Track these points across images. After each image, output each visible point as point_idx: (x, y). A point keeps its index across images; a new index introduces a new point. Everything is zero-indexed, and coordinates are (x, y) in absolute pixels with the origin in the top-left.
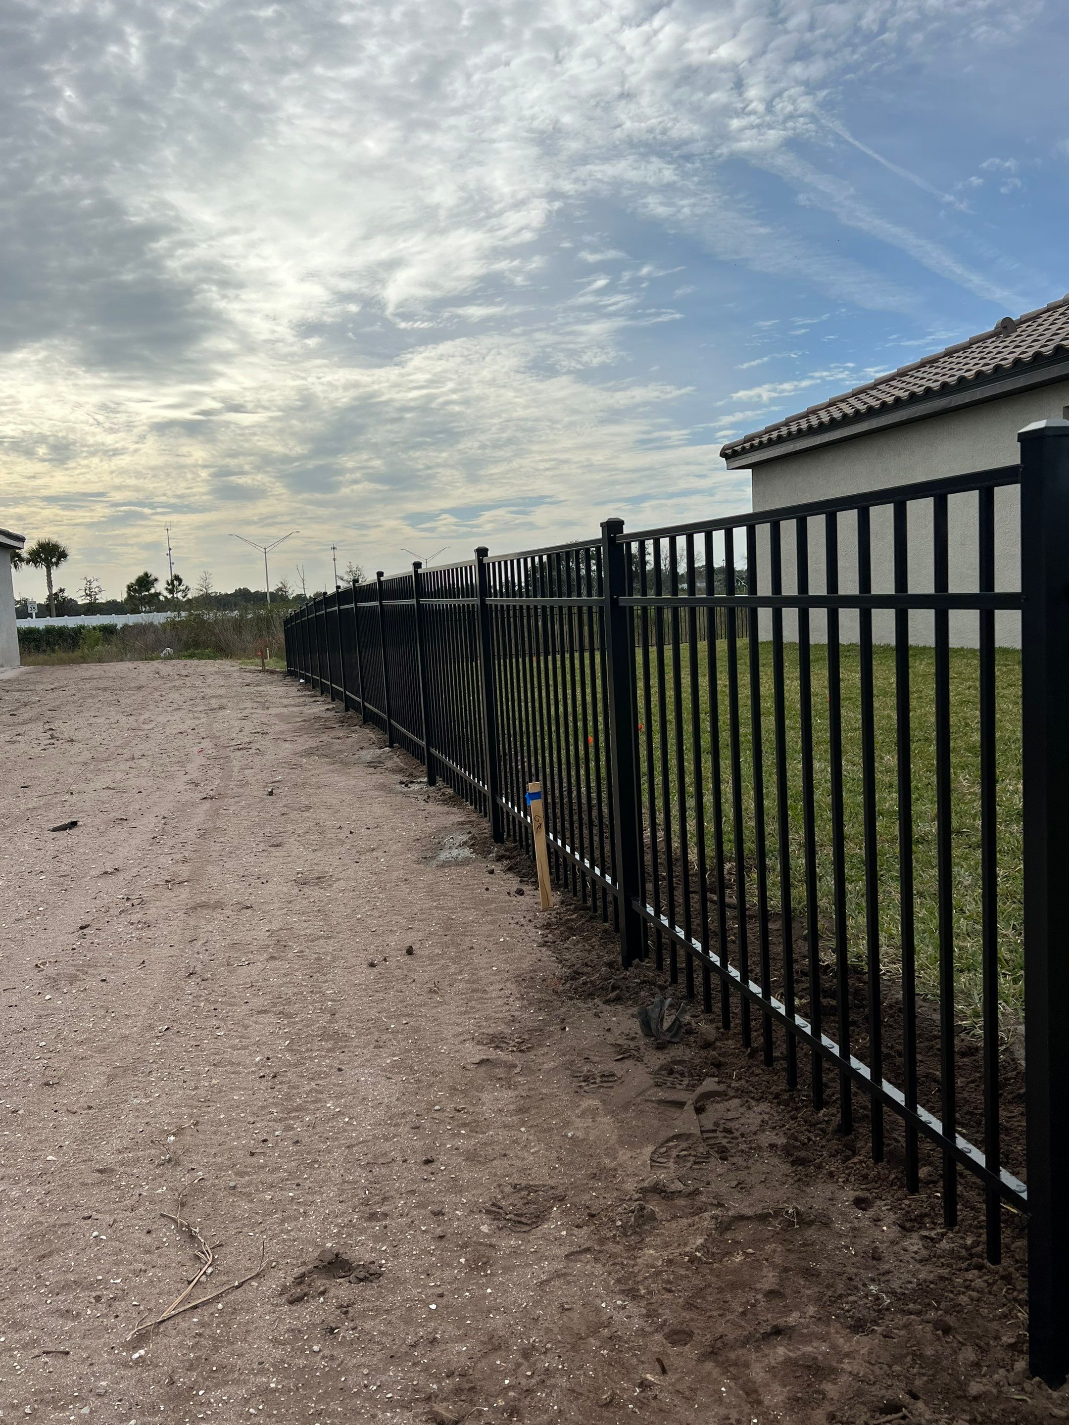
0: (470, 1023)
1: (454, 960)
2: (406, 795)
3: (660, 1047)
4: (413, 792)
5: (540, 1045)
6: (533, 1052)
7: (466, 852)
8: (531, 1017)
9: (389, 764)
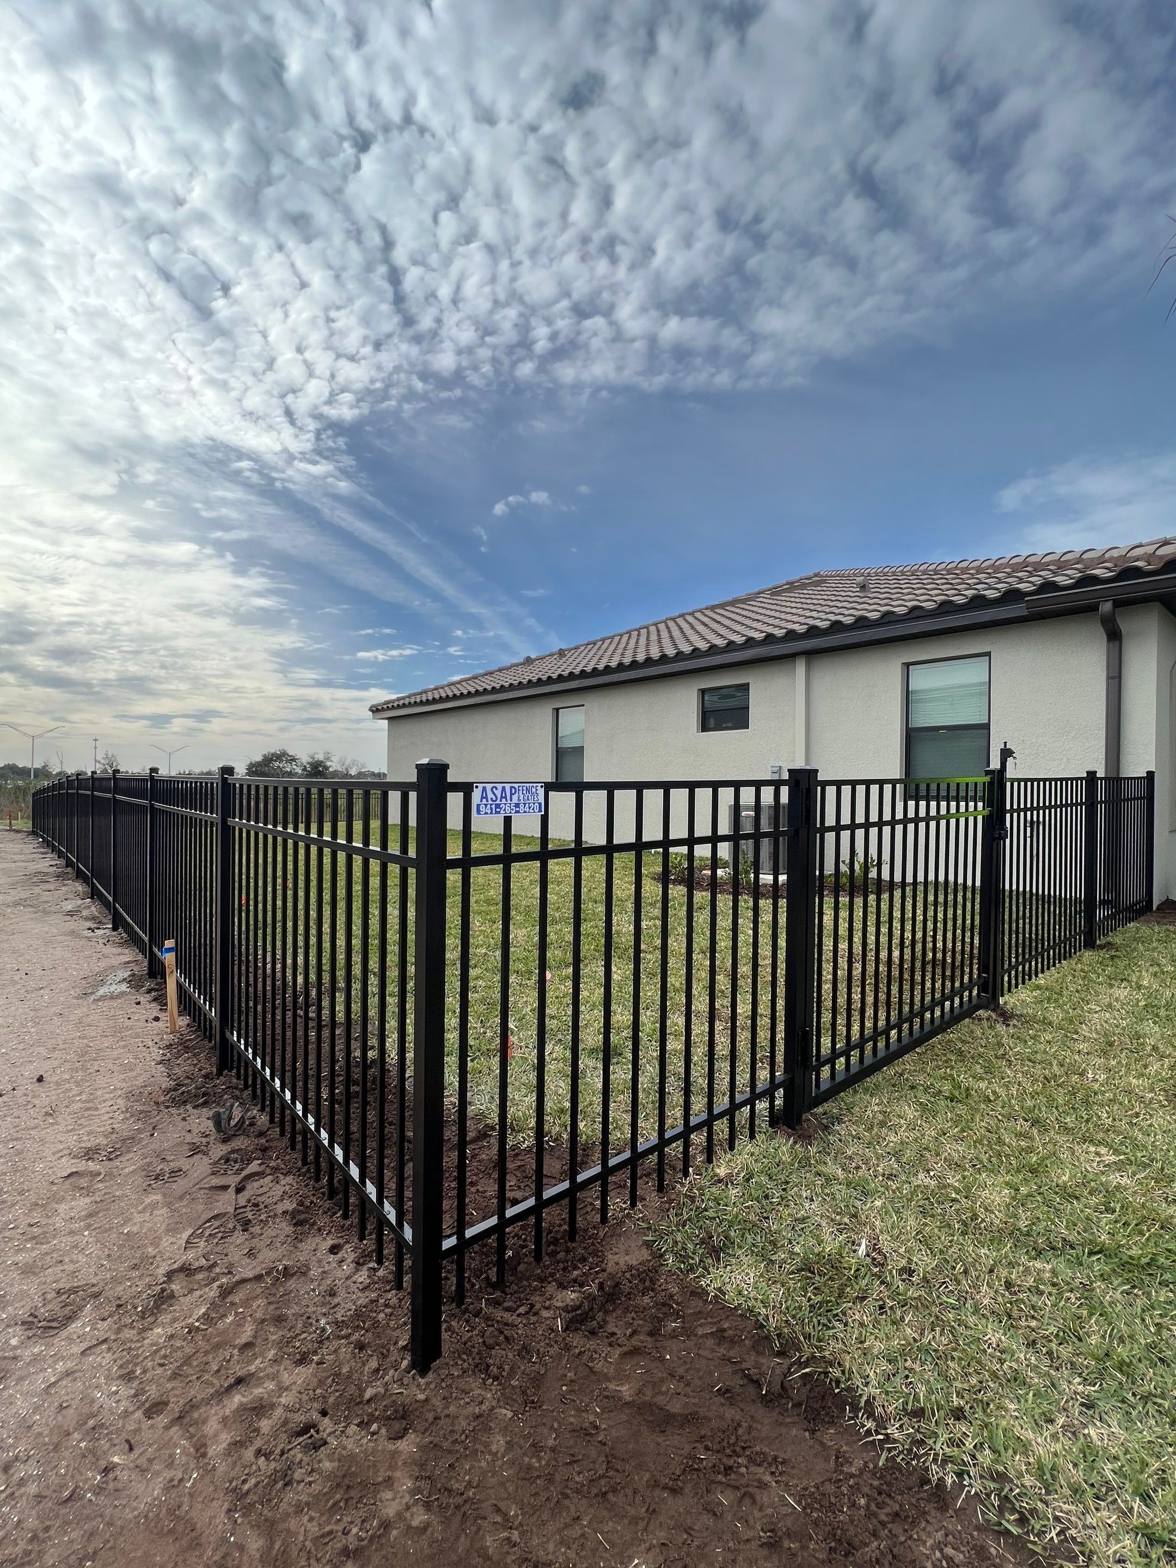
0: (72, 1140)
1: (78, 1084)
2: (89, 939)
3: (225, 1141)
4: (97, 937)
5: (128, 1152)
6: (120, 1159)
7: (124, 987)
8: (127, 1127)
9: (85, 913)
